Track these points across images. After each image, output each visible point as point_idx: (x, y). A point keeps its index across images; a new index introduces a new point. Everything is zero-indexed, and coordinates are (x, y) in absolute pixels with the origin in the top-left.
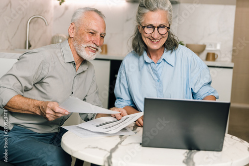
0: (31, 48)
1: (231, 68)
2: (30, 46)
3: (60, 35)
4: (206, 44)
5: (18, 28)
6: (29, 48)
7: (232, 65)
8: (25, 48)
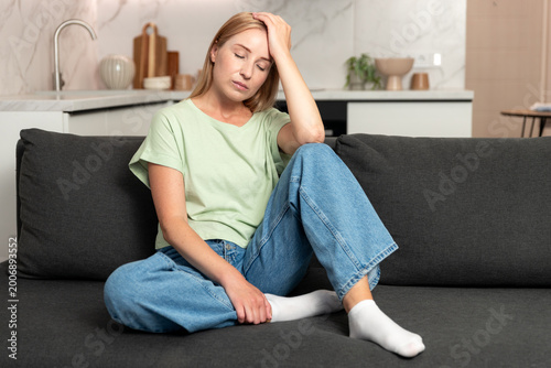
0: (64, 88)
1: (469, 101)
2: (62, 84)
3: (115, 57)
4: (412, 56)
5: (35, 49)
6: (61, 89)
7: (469, 95)
8: (54, 88)
